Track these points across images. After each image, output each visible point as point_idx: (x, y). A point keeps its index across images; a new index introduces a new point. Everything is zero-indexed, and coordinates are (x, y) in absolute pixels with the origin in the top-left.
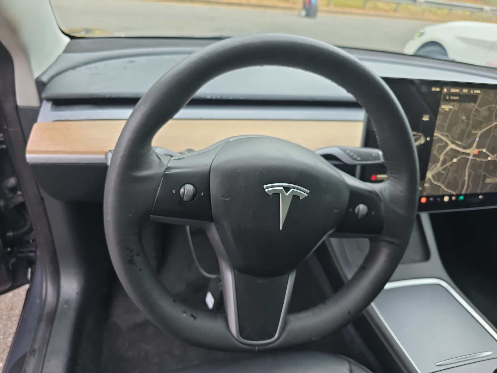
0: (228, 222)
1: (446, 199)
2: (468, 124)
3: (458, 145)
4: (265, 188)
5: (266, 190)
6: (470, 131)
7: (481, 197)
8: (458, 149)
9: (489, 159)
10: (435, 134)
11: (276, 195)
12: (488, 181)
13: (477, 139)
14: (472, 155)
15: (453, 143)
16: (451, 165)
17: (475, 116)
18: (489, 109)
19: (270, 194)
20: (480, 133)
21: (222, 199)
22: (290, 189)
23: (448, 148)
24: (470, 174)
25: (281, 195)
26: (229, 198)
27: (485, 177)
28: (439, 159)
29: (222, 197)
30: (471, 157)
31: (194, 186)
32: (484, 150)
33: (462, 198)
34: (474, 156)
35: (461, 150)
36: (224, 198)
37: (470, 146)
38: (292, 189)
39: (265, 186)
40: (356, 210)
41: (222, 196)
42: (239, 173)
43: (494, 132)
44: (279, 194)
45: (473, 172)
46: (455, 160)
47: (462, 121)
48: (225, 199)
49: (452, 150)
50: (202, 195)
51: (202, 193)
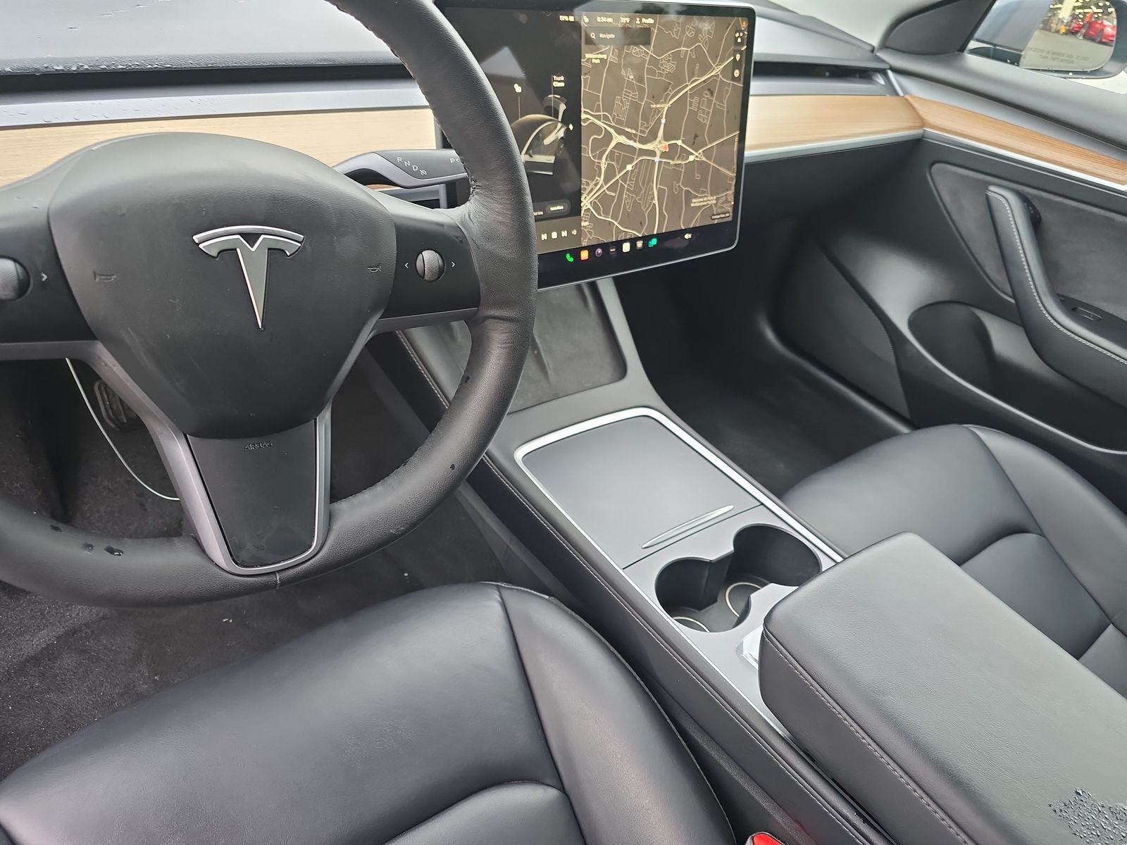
0: (129, 329)
1: (626, 247)
2: (642, 90)
3: (629, 136)
4: (197, 241)
5: (201, 246)
6: (648, 104)
7: (687, 236)
8: (631, 143)
9: (691, 158)
10: (583, 116)
11: (229, 253)
12: (695, 203)
13: (663, 121)
14: (658, 154)
15: (620, 132)
16: (624, 178)
17: (651, 72)
18: (676, 56)
19: (214, 253)
20: (666, 107)
21: (97, 280)
22: (257, 236)
23: (613, 144)
24: (661, 192)
25: (238, 250)
26: (115, 277)
27: (689, 197)
28: (600, 168)
29: (95, 277)
30: (657, 159)
31: (15, 261)
32: (679, 143)
33: (654, 242)
34: (663, 155)
35: (638, 145)
36: (103, 277)
37: (653, 137)
38: (263, 237)
39: (196, 238)
40: (419, 264)
41: (95, 273)
42: (123, 215)
43: (691, 103)
44: (236, 250)
45: (666, 189)
46: (629, 167)
47: (630, 84)
48: (104, 279)
49: (619, 145)
50: (44, 280)
51: (43, 275)
